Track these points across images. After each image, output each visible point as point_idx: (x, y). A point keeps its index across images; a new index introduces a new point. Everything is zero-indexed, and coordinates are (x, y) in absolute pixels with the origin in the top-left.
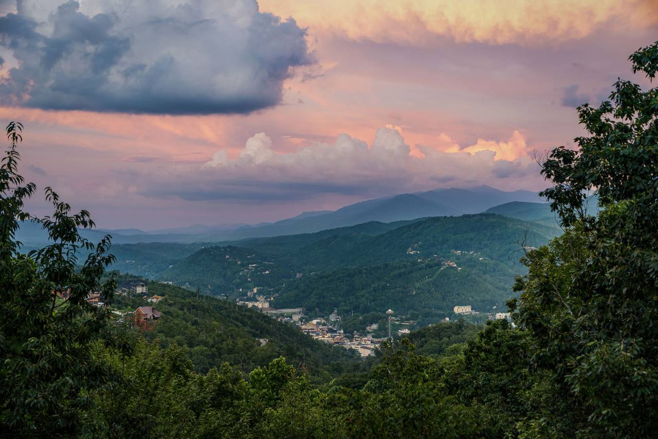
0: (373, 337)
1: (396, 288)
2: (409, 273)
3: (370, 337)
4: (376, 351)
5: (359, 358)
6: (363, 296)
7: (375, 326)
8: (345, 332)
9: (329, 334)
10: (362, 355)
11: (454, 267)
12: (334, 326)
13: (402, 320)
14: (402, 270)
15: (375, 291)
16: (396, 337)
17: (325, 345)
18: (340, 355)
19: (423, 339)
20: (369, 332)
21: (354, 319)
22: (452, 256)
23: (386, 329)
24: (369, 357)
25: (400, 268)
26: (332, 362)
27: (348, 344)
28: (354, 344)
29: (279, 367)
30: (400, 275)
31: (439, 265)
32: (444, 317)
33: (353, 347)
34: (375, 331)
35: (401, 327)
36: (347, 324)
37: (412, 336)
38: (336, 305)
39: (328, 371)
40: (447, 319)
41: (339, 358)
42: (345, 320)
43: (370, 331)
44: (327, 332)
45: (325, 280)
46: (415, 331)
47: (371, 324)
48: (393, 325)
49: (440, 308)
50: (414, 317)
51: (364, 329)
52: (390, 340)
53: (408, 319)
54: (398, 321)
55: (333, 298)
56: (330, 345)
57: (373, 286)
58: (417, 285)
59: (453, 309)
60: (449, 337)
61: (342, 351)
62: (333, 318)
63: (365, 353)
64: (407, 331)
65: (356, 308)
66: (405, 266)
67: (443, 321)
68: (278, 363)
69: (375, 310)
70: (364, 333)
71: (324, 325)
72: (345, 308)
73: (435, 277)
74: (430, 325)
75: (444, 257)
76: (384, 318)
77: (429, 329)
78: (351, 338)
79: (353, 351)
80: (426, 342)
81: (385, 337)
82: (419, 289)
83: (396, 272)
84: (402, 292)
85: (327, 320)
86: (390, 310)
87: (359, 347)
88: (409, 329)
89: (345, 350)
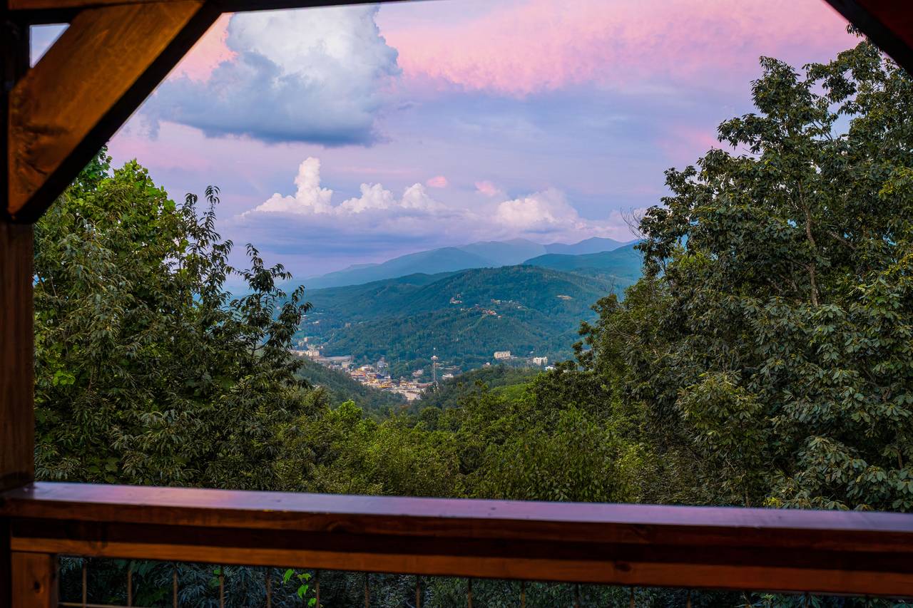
0: (419, 382)
1: (440, 335)
2: (453, 321)
3: (415, 382)
4: (422, 395)
5: (406, 402)
6: (409, 343)
7: (420, 372)
8: (392, 378)
9: (377, 380)
10: (409, 399)
11: (493, 316)
12: (382, 372)
13: (446, 366)
14: (446, 319)
15: (420, 338)
16: (441, 382)
17: (373, 390)
18: (388, 400)
19: (466, 383)
20: (414, 378)
21: (400, 366)
22: (492, 305)
23: (430, 375)
24: (415, 401)
25: (443, 317)
26: (382, 406)
27: (395, 389)
28: (401, 389)
29: (348, 409)
30: (443, 324)
31: (480, 313)
32: (485, 362)
33: (400, 392)
34: (420, 376)
35: (445, 371)
36: (394, 370)
37: (454, 382)
38: (384, 352)
39: (378, 414)
40: (488, 364)
41: (387, 402)
42: (392, 367)
43: (416, 376)
44: (375, 378)
45: (373, 329)
46: (459, 375)
47: (417, 370)
48: (438, 370)
49: (481, 354)
50: (457, 362)
51: (410, 375)
52: (435, 384)
53: (451, 365)
54: (441, 366)
55: (380, 346)
56: (378, 391)
57: (418, 334)
58: (460, 333)
59: (493, 355)
60: (491, 380)
61: (390, 396)
62: (380, 364)
63: (411, 397)
64: (450, 376)
65: (402, 355)
66: (448, 315)
67: (484, 366)
68: (347, 406)
69: (420, 356)
70: (410, 378)
71: (372, 371)
72: (392, 355)
73: (477, 324)
74: (473, 370)
75: (485, 306)
76: (429, 363)
77: (472, 374)
78: (398, 384)
79: (400, 396)
80: (469, 386)
81: (430, 381)
82: (461, 336)
83: (441, 320)
84: (446, 339)
85: (375, 366)
86: (434, 357)
87: (406, 391)
88: (452, 374)
89: (393, 394)
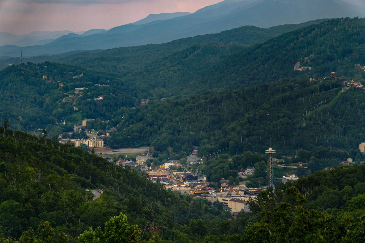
0: (248, 186)
1: (279, 118)
2: (297, 97)
3: (243, 186)
4: (252, 204)
5: (229, 214)
6: (233, 129)
7: (250, 171)
8: (209, 180)
9: (187, 183)
10: (233, 211)
11: (359, 89)
12: (194, 171)
13: (287, 163)
14: (288, 93)
15: (250, 122)
16: (280, 186)
17: (182, 197)
18: (203, 212)
19: (316, 188)
20: (241, 180)
21: (221, 162)
22: (357, 73)
23: (265, 175)
24: (242, 213)
25: (284, 90)
26: (192, 220)
27: (213, 196)
28: (221, 196)
29: (118, 227)
30: (284, 101)
31: (338, 85)
32: (345, 157)
33: (220, 200)
34: (249, 178)
35: (286, 171)
36: (211, 168)
37: (301, 185)
38: (196, 143)
39: (186, 232)
40: (350, 160)
41: (200, 214)
42: (209, 164)
43: (243, 177)
44: (185, 180)
45: (181, 108)
46: (306, 177)
47: (245, 167)
48: (275, 169)
49: (342, 146)
50: (303, 158)
51: (235, 175)
52: (271, 189)
53: (295, 161)
54: (281, 163)
55: (192, 133)
56: (189, 198)
57: (247, 115)
58: (309, 114)
59: (358, 147)
60: (352, 185)
61: (205, 206)
62: (192, 160)
63: (236, 208)
64: (294, 177)
65: (224, 147)
66: (291, 88)
67: (343, 163)
68: (117, 222)
69: (250, 149)
70: (235, 181)
71: (180, 170)
72: (208, 146)
73: (332, 103)
74: (326, 169)
75: (345, 74)
76: (263, 159)
77: (325, 175)
78: (217, 188)
79: (220, 206)
80: (321, 192)
81: (264, 185)
82: (310, 119)
83: (279, 96)
84: (288, 124)
85: (184, 163)
86: (270, 149)
87: (229, 199)
88: (297, 175)
89: (209, 204)
